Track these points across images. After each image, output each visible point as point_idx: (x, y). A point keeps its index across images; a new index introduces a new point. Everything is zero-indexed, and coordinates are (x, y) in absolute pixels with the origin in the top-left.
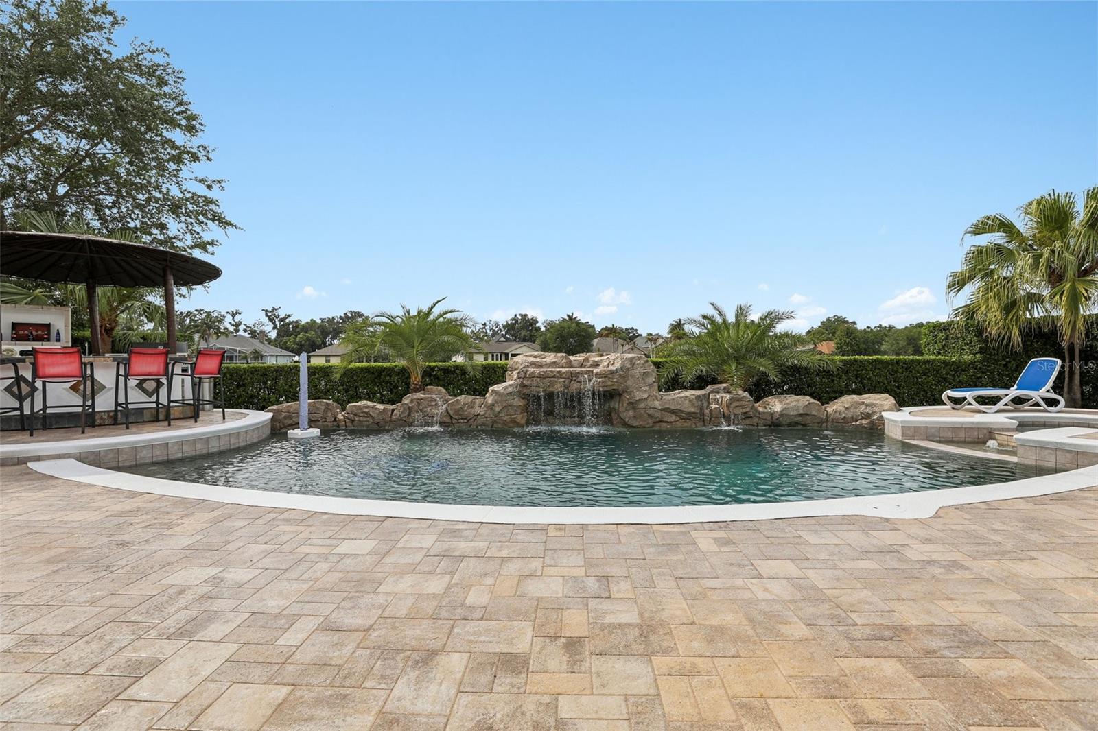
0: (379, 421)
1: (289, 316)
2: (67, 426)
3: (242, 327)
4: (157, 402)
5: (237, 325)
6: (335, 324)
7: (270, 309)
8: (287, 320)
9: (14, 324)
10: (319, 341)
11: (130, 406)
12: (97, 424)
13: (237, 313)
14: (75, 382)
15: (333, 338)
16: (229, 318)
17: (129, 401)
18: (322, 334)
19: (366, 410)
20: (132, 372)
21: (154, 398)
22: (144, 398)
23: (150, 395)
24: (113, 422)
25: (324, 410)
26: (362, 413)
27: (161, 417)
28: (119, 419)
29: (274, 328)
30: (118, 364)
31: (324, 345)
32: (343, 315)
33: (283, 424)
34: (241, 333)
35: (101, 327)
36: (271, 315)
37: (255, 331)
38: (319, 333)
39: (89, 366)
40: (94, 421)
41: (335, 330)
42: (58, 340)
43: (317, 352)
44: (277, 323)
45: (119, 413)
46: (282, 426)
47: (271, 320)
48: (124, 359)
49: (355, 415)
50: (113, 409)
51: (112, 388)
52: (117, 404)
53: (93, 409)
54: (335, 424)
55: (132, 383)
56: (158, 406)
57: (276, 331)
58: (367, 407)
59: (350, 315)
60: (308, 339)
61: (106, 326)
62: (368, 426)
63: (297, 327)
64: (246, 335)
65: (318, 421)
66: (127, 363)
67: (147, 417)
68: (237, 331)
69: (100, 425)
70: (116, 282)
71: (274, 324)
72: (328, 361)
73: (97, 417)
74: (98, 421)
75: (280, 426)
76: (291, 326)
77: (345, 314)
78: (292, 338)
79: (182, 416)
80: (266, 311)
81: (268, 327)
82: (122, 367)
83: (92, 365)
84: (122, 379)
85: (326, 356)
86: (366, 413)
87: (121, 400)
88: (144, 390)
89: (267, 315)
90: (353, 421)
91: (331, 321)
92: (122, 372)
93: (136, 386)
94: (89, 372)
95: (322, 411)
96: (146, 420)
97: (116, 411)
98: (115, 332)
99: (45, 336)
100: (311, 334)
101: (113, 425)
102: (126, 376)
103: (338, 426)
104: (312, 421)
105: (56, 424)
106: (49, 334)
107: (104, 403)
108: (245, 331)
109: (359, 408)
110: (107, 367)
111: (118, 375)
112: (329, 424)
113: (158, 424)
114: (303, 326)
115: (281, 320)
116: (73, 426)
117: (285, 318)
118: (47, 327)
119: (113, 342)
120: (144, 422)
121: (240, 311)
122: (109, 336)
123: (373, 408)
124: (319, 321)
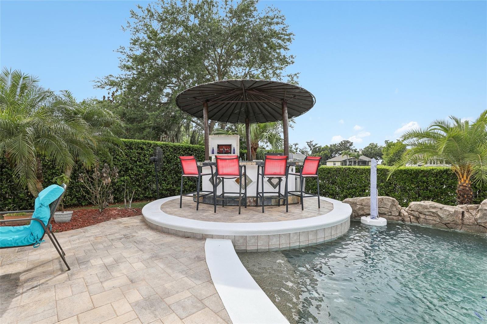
0: (449, 222)
1: (317, 144)
2: (233, 205)
3: (298, 150)
4: (279, 193)
5: (297, 149)
6: (337, 147)
7: (309, 142)
8: (316, 146)
9: (218, 145)
10: (329, 155)
11: (265, 195)
12: (248, 205)
13: (297, 144)
14: (236, 178)
15: (336, 153)
16: (294, 147)
17: (264, 192)
18: (331, 152)
19: (434, 210)
20: (266, 173)
21: (277, 190)
22: (271, 189)
23: (275, 187)
24: (255, 205)
25: (391, 206)
26: (428, 212)
27: (281, 203)
28: (259, 203)
29: (311, 150)
30: (259, 167)
31: (331, 157)
32: (340, 143)
33: (358, 214)
34: (298, 152)
35: (252, 147)
36: (310, 144)
37: (303, 152)
38: (330, 151)
39: (243, 168)
40: (246, 203)
41: (337, 150)
42: (234, 153)
43: (329, 160)
44: (312, 147)
45: (259, 199)
46: (356, 215)
47: (309, 146)
48: (262, 163)
49: (420, 213)
50: (256, 195)
51: (256, 182)
52: (258, 193)
53: (246, 195)
54: (400, 218)
55: (266, 179)
56: (279, 195)
57: (311, 151)
58: (435, 208)
59: (343, 142)
60: (325, 154)
61: (254, 147)
62: (434, 225)
63: (320, 149)
64: (300, 153)
65: (385, 214)
66: (264, 167)
67: (273, 202)
68: (296, 151)
69: (249, 206)
70: (258, 121)
71: (311, 148)
72: (335, 164)
73: (248, 201)
74: (248, 203)
75: (355, 216)
76: (317, 149)
77: (342, 142)
78: (318, 154)
79: (292, 203)
80: (308, 142)
81: (308, 149)
82: (260, 168)
83: (245, 167)
84: (260, 176)
85: (334, 162)
86: (433, 213)
87: (260, 190)
88: (272, 184)
89: (308, 144)
90: (417, 218)
91: (335, 145)
92: (260, 172)
93: (268, 181)
94: (243, 171)
95: (389, 206)
96: (272, 204)
97: (257, 197)
98: (257, 150)
99: (229, 151)
100: (326, 152)
101: (255, 206)
102: (263, 175)
103: (403, 220)
104: (381, 213)
105: (228, 203)
106: (231, 150)
107: (251, 192)
108: (300, 151)
109: (425, 207)
110: (253, 168)
111: (258, 174)
112: (395, 218)
113: (279, 208)
114: (323, 148)
115: (314, 146)
116: (236, 205)
117: (315, 145)
118: (230, 146)
119: (257, 155)
120: (272, 205)
121: (298, 143)
122: (255, 152)
123: (441, 209)
124: (330, 146)
